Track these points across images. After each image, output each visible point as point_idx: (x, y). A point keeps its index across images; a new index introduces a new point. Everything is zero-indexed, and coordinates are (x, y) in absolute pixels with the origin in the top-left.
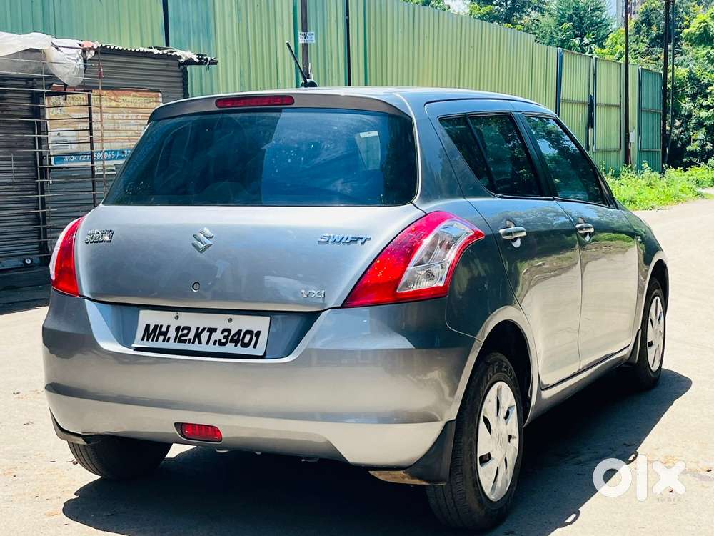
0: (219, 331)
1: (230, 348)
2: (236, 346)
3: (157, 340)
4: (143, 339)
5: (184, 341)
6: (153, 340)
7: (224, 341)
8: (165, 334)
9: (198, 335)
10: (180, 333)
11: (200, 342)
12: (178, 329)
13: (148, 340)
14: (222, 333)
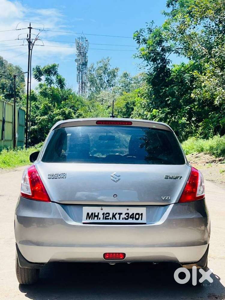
0: (124, 214)
1: (130, 221)
2: (133, 219)
3: (94, 219)
4: (87, 219)
5: (108, 219)
6: (92, 219)
7: (127, 218)
8: (97, 216)
9: (114, 216)
10: (105, 216)
11: (116, 219)
12: (103, 214)
13: (89, 219)
14: (125, 214)
